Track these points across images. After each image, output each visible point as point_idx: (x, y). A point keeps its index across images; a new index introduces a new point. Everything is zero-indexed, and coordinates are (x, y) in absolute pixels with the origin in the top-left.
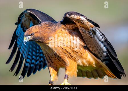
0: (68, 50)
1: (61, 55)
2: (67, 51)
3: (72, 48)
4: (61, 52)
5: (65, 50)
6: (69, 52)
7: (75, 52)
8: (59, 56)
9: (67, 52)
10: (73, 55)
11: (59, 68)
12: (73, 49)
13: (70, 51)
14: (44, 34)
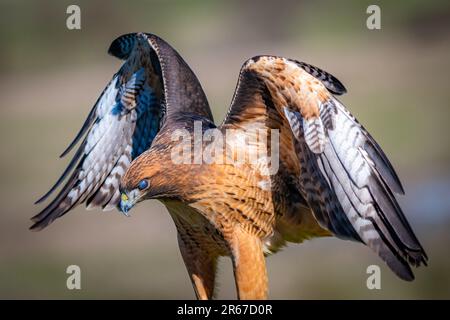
0: (246, 210)
1: (225, 229)
2: (244, 213)
3: (258, 203)
4: (226, 217)
5: (238, 210)
6: (248, 217)
7: (266, 213)
8: (217, 232)
9: (245, 217)
10: (258, 224)
11: (216, 257)
12: (260, 206)
13: (251, 213)
14: (180, 178)
